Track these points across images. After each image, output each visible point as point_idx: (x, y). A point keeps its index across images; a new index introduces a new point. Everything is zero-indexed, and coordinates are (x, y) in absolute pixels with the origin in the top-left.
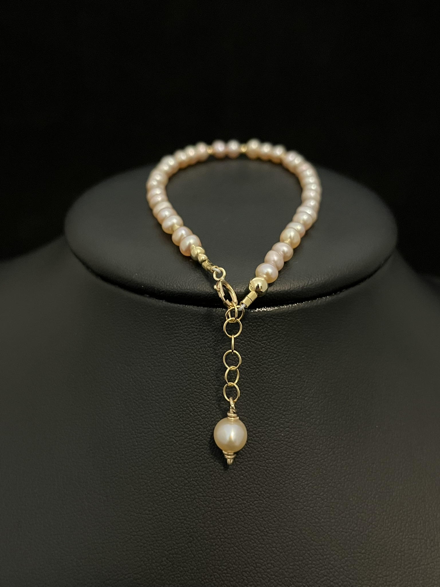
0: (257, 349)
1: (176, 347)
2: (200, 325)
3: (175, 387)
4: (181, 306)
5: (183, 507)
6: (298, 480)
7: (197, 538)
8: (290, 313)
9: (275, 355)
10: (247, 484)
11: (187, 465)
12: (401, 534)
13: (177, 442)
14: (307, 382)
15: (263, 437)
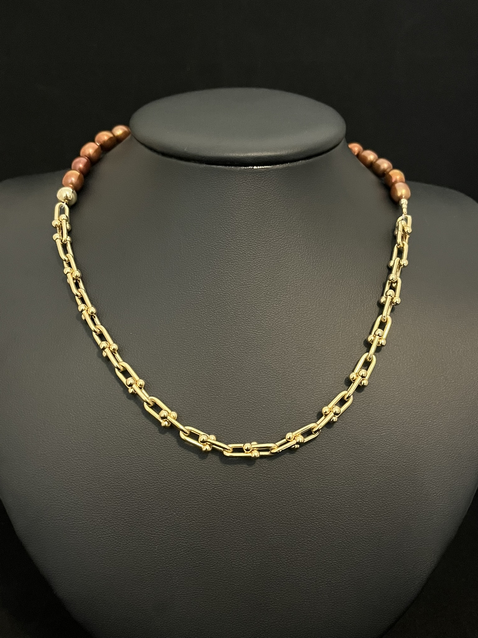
0: (261, 191)
1: (213, 193)
2: (227, 178)
3: (213, 216)
4: (215, 166)
5: (221, 286)
6: (288, 269)
7: (230, 303)
8: (280, 169)
9: (272, 195)
10: (259, 271)
11: (222, 262)
12: (349, 301)
13: (216, 248)
14: (292, 213)
15: (266, 244)
